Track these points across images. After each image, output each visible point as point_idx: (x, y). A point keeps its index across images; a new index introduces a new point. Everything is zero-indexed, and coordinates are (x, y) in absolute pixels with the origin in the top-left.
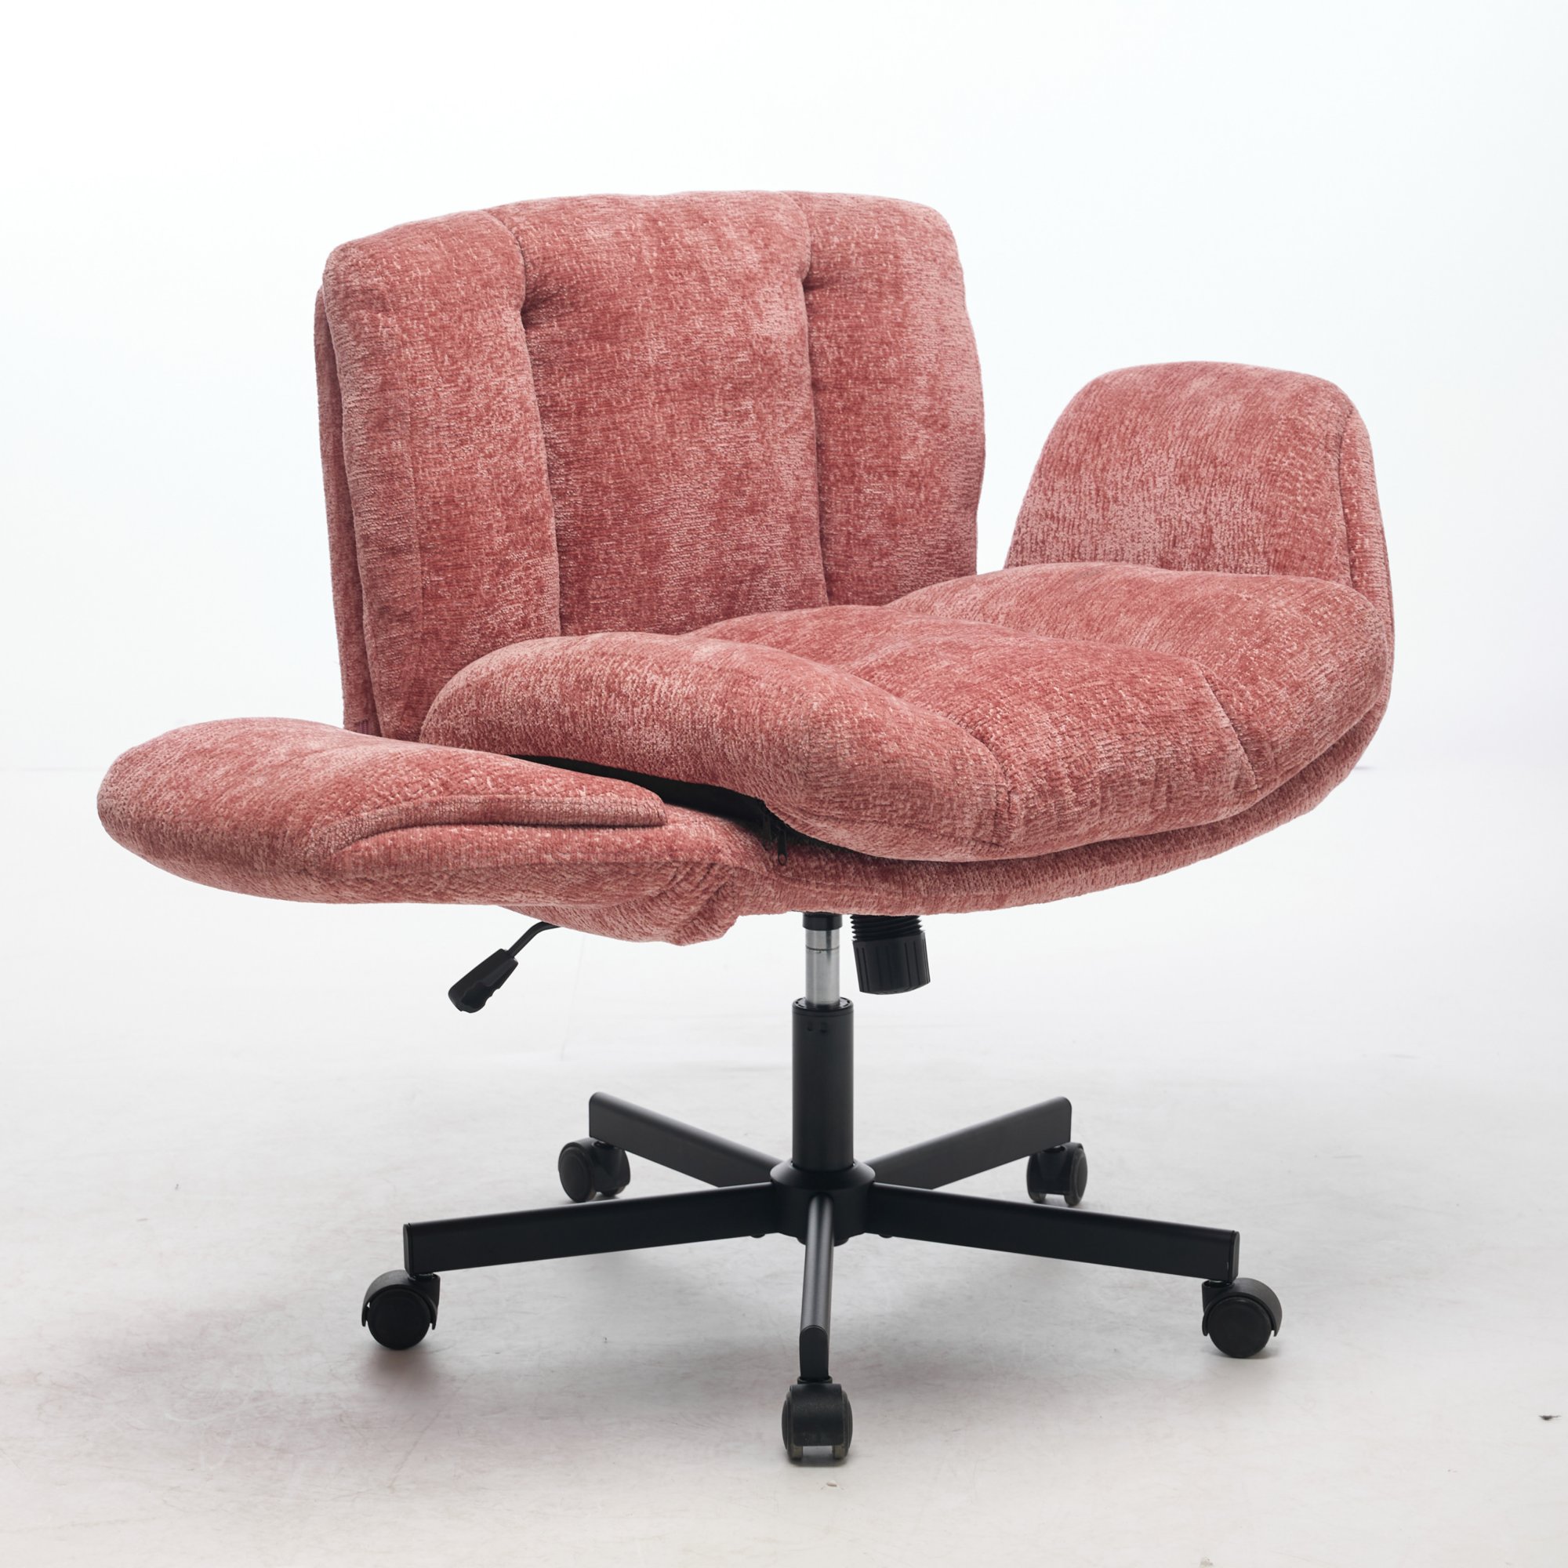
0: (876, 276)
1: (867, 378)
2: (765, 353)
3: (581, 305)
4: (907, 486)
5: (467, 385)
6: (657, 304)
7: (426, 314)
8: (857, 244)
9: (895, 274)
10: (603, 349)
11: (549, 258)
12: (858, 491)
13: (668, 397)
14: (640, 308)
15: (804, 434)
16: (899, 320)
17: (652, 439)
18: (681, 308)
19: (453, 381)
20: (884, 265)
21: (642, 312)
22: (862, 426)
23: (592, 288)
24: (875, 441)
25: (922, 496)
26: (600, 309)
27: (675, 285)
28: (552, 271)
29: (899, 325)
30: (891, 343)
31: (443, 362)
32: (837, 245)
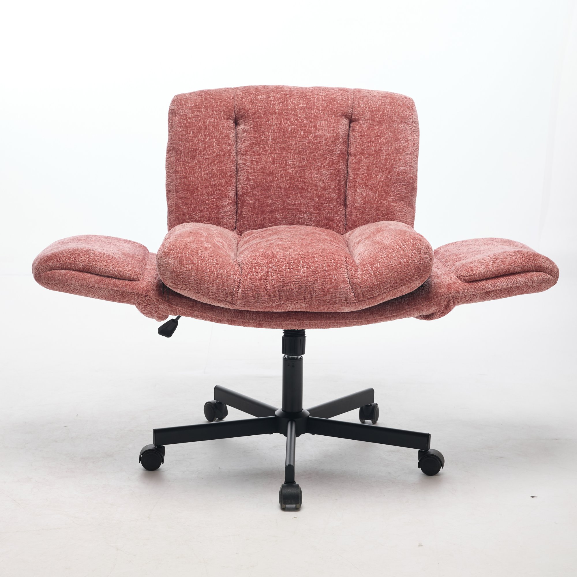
0: (373, 119)
1: (363, 153)
2: (314, 141)
3: (251, 120)
4: (371, 191)
5: (198, 141)
6: (276, 121)
7: (188, 118)
8: (369, 108)
9: (381, 118)
10: (255, 134)
11: (243, 104)
12: (355, 190)
13: (274, 152)
14: (269, 122)
15: (331, 169)
16: (379, 134)
17: (266, 165)
18: (285, 123)
19: (192, 140)
20: (377, 115)
21: (270, 123)
22: (359, 169)
23: (255, 115)
25: (377, 195)
26: (256, 122)
27: (284, 116)
28: (243, 108)
29: (378, 136)
30: (374, 142)
31: (190, 134)
32: (362, 108)
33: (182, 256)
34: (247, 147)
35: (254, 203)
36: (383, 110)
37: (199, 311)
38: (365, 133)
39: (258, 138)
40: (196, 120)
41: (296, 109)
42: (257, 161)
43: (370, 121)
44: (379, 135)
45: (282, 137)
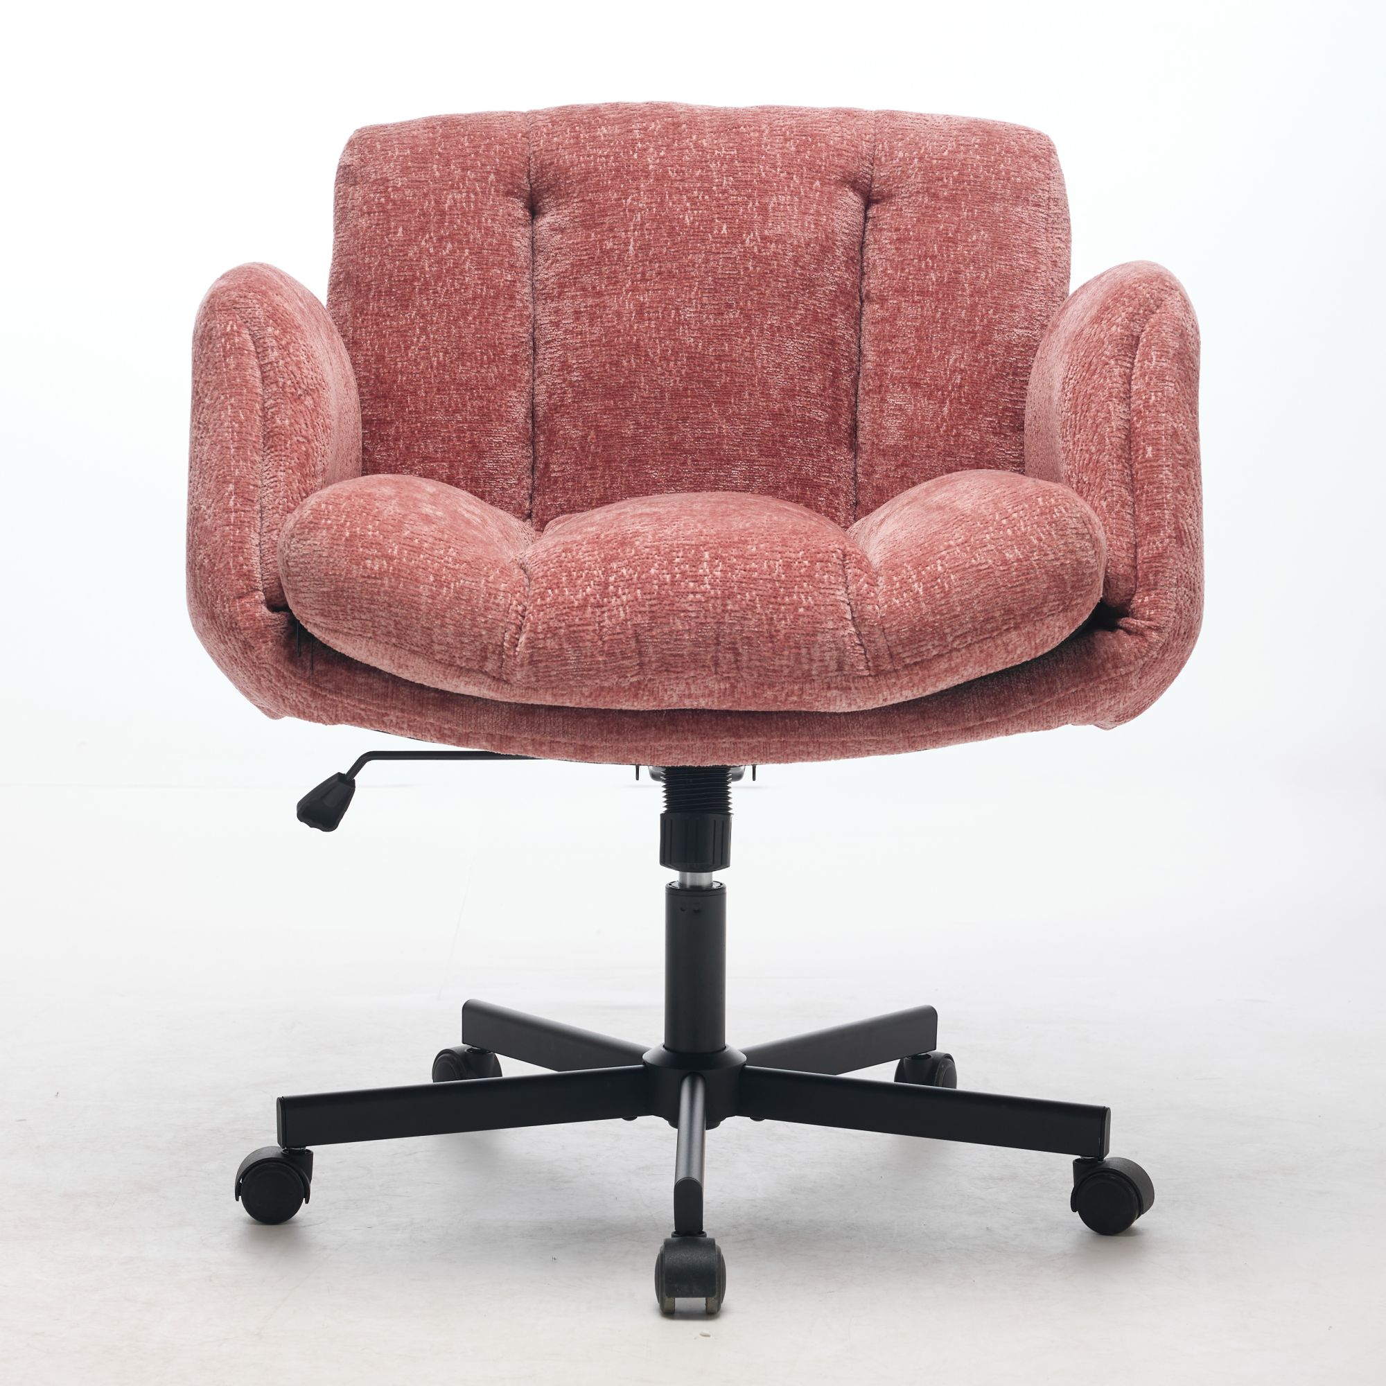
0: (933, 191)
1: (905, 290)
2: (760, 251)
3: (575, 195)
4: (929, 399)
5: (418, 255)
6: (648, 197)
7: (390, 189)
8: (921, 159)
9: (957, 189)
10: (588, 236)
11: (552, 150)
12: (883, 400)
13: (642, 286)
14: (629, 201)
15: (809, 337)
16: (950, 235)
17: (618, 324)
18: (673, 203)
19: (401, 251)
20: (945, 181)
21: (631, 204)
22: (894, 337)
23: (587, 180)
24: (903, 352)
25: (946, 410)
26: (590, 200)
27: (673, 181)
29: (949, 240)
30: (935, 257)
31: (395, 233)
32: (900, 160)
33: (354, 535)
34: (562, 275)
35: (585, 437)
36: (963, 164)
37: (402, 711)
38: (911, 233)
39: (594, 246)
40: (414, 195)
41: (706, 162)
42: (592, 312)
43: (923, 197)
44: (950, 238)
45: (666, 242)
